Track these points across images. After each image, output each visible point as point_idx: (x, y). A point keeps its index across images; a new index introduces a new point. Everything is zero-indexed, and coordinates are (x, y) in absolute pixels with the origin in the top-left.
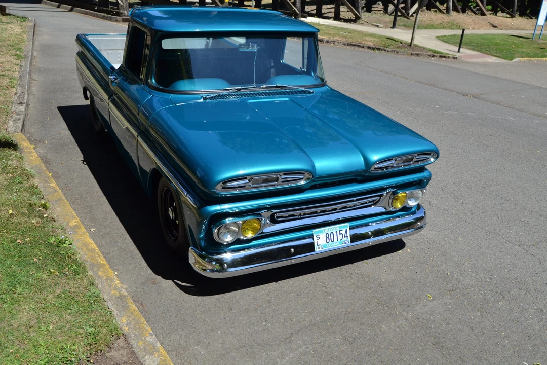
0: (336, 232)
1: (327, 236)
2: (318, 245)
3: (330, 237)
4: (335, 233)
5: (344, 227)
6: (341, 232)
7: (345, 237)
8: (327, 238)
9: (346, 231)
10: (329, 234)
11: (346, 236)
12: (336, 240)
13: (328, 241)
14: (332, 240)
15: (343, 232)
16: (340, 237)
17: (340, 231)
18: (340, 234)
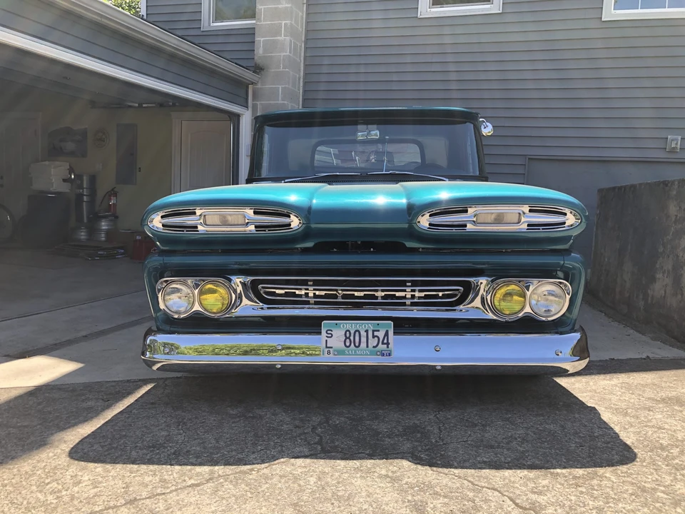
0: (367, 331)
1: (348, 335)
2: (327, 347)
3: (352, 338)
4: (363, 334)
5: (383, 326)
6: (376, 333)
7: (383, 343)
8: (346, 338)
9: (387, 334)
10: (352, 332)
11: (385, 341)
12: (363, 345)
13: (348, 344)
14: (357, 345)
15: (381, 334)
16: (373, 342)
17: (373, 331)
18: (374, 337)
